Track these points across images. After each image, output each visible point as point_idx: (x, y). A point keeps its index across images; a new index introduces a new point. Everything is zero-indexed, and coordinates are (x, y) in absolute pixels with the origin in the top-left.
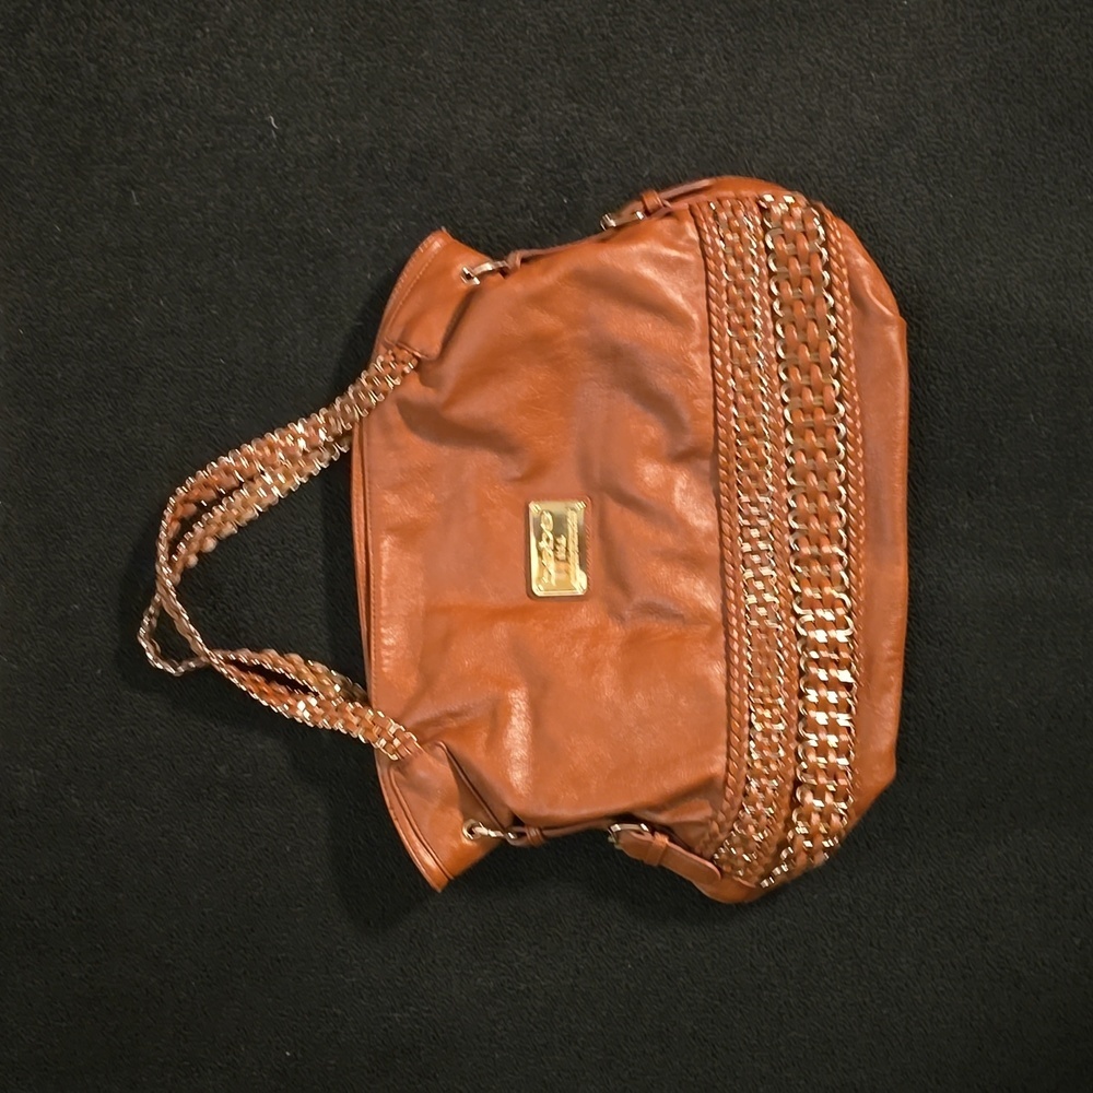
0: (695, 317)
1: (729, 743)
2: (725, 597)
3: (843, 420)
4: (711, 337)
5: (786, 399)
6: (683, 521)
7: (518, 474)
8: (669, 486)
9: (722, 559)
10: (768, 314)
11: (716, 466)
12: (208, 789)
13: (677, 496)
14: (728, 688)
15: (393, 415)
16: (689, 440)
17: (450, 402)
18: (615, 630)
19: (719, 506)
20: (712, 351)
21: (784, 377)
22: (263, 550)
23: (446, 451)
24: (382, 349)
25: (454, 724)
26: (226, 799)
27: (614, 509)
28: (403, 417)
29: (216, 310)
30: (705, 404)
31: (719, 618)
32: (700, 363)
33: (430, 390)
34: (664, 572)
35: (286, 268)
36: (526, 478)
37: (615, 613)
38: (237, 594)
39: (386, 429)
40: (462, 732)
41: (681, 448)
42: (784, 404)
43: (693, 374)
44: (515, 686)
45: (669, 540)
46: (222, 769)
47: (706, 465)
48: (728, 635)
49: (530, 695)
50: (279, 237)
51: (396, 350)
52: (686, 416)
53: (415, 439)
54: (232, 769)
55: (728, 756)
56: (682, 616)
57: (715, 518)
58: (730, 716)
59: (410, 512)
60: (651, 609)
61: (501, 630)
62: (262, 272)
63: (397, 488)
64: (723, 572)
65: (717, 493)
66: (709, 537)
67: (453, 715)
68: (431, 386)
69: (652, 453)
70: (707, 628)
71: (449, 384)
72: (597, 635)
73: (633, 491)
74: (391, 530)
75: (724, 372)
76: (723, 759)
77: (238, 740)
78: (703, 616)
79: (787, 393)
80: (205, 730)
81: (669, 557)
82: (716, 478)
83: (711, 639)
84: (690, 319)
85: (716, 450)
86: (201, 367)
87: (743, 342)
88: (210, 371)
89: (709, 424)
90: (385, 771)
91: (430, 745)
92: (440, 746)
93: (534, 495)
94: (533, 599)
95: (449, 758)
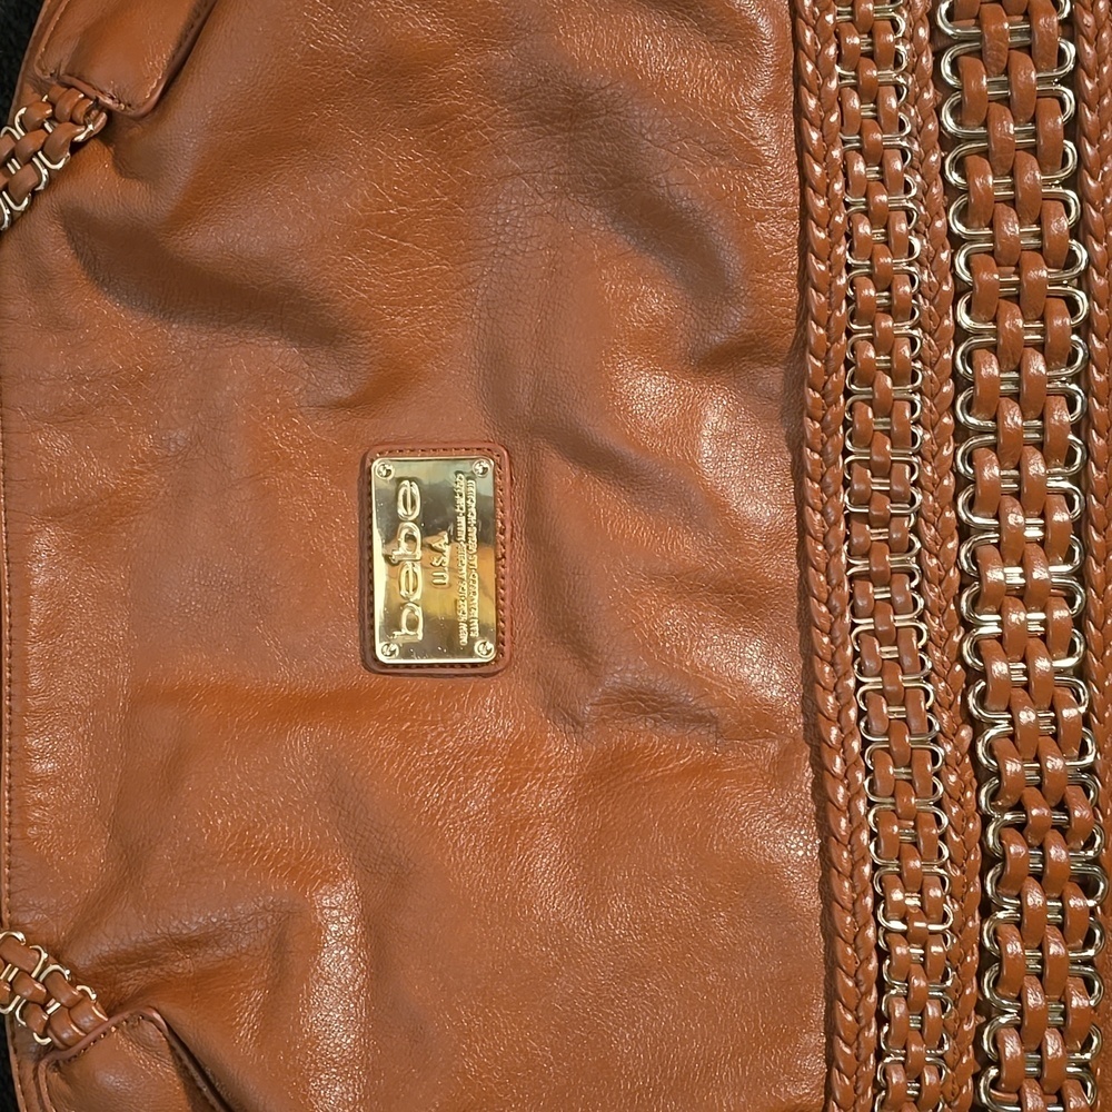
0: (763, 24)
1: (831, 1029)
2: (810, 680)
3: (1083, 281)
4: (798, 78)
5: (958, 228)
6: (718, 505)
7: (345, 393)
8: (689, 421)
9: (805, 591)
10: (923, 33)
11: (798, 380)
13: (706, 448)
14: (827, 895)
15: (57, 251)
16: (737, 318)
17: (184, 216)
18: (560, 748)
19: (798, 471)
20: (799, 110)
21: (954, 178)
23: (181, 337)
24: (29, 90)
25: (185, 965)
27: (561, 475)
28: (79, 254)
30: (779, 233)
31: (796, 726)
32: (770, 135)
33: (137, 186)
34: (672, 619)
36: (363, 403)
37: (561, 710)
39: (41, 281)
40: (202, 987)
41: (718, 338)
42: (956, 242)
43: (755, 160)
44: (330, 878)
45: (688, 549)
47: (773, 378)
48: (820, 767)
49: (363, 896)
51: (58, 91)
52: (733, 261)
53: (108, 307)
55: (830, 1060)
56: (714, 720)
57: (790, 499)
58: (832, 963)
59: (99, 474)
60: (641, 703)
61: (302, 743)
63: (65, 417)
64: (806, 622)
65: (797, 444)
66: (774, 541)
67: (188, 944)
68: (138, 177)
69: (653, 348)
70: (773, 748)
71: (181, 173)
72: (519, 761)
73: (605, 435)
74: (55, 515)
75: (824, 159)
76: (817, 1065)
78: (760, 721)
79: (962, 215)
81: (685, 585)
82: (795, 409)
83: (780, 772)
84: (754, 28)
85: (802, 344)
87: (870, 94)
89: (787, 282)
90: (30, 1066)
91: (126, 1015)
92: (153, 1021)
93: (382, 443)
94: (375, 672)
95: (172, 1048)
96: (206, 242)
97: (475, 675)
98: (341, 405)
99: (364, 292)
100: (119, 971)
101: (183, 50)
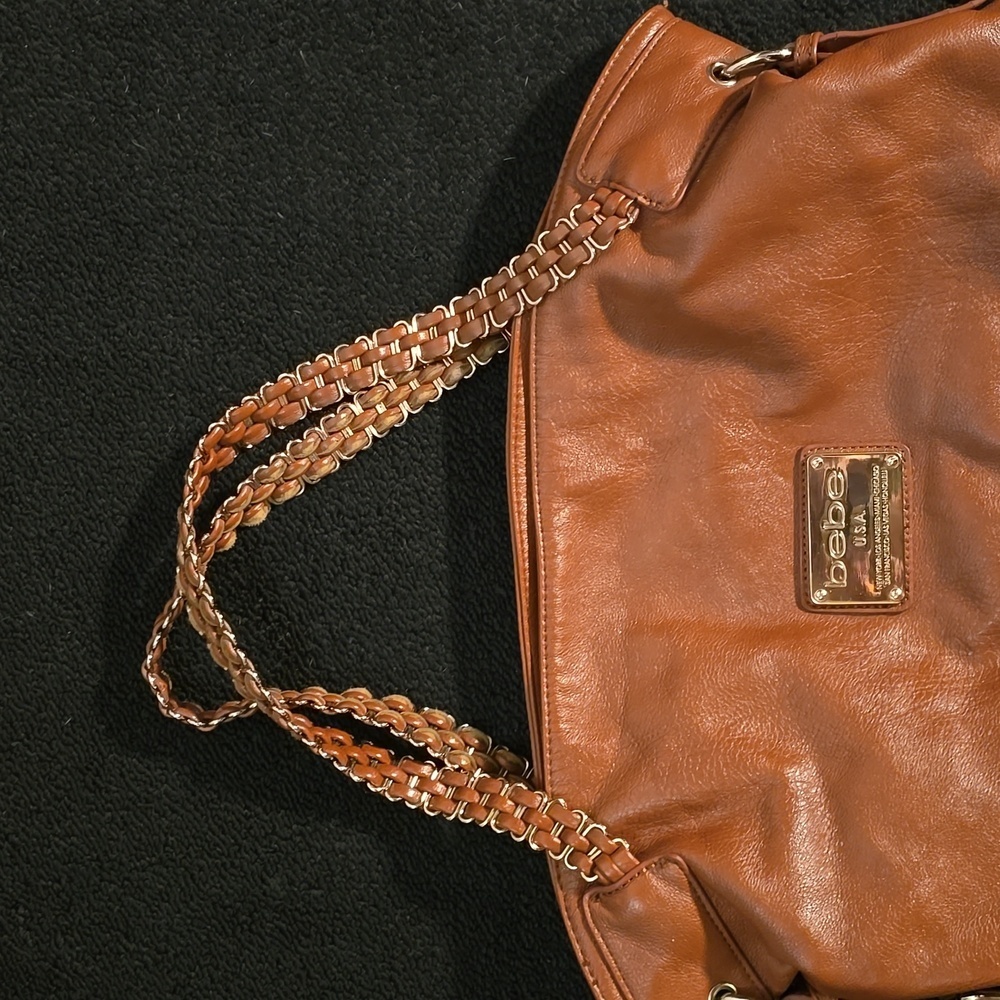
7: (789, 406)
12: (251, 915)
18: (956, 666)
22: (346, 526)
24: (572, 195)
26: (281, 931)
27: (955, 466)
28: (604, 307)
29: (270, 131)
33: (665, 262)
35: (388, 64)
36: (800, 413)
37: (954, 637)
38: (302, 595)
39: (573, 328)
44: (794, 760)
46: (274, 882)
50: (378, 14)
51: (604, 193)
53: (613, 346)
54: (292, 883)
59: (604, 467)
62: (349, 72)
63: (580, 425)
67: (691, 808)
74: (574, 495)
77: (301, 834)
80: (247, 818)
86: (245, 224)
88: (261, 230)
90: (574, 899)
91: (656, 859)
92: (676, 862)
93: (812, 443)
94: (810, 612)
95: (690, 883)
96: (709, 300)
97: (884, 614)
98: (783, 415)
99: (818, 334)
100: (639, 829)
101: (698, 164)
